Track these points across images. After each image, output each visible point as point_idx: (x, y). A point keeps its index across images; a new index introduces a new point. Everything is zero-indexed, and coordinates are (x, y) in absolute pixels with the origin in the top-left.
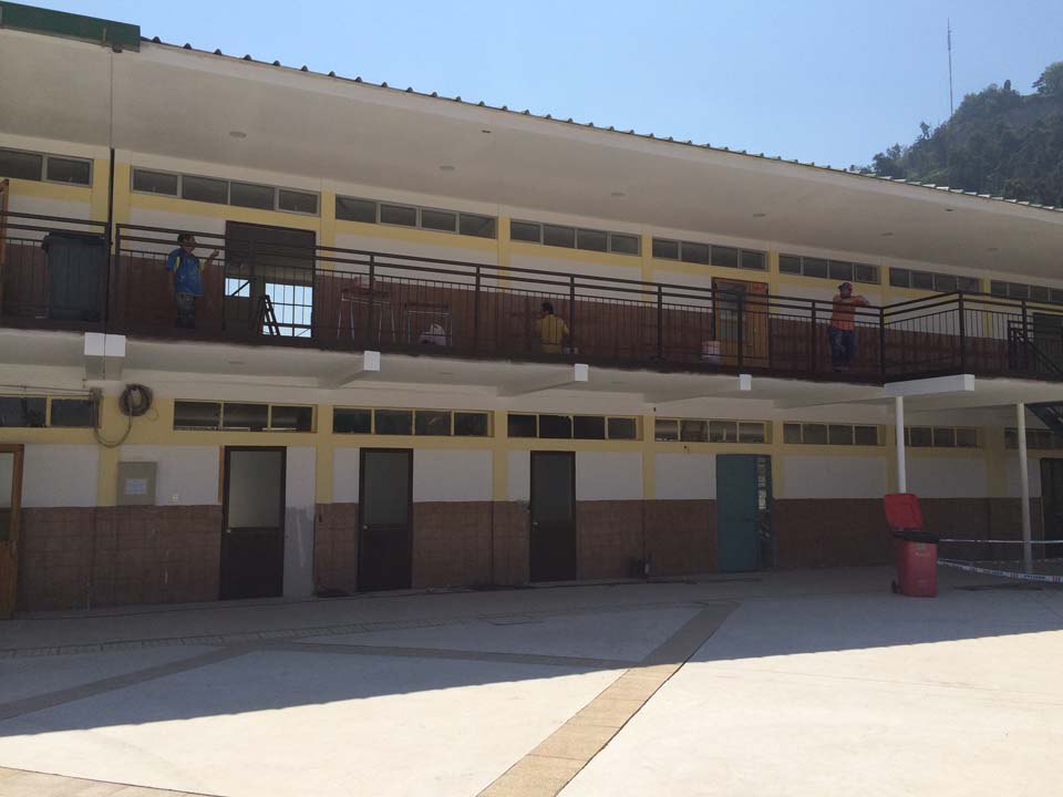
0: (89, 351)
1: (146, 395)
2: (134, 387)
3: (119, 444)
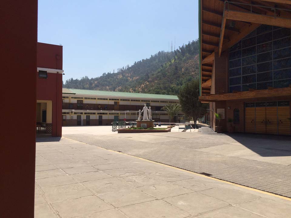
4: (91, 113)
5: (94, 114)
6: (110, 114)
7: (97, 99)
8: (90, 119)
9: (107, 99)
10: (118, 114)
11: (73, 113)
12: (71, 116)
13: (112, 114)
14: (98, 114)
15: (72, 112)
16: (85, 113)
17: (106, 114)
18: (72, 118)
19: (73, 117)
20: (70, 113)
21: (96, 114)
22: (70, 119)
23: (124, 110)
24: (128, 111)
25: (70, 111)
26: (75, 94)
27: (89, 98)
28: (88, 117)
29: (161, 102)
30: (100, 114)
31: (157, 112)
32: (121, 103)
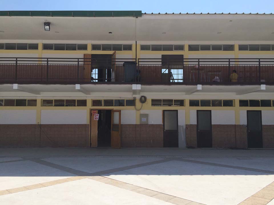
0: (133, 89)
1: (145, 98)
2: (142, 96)
3: (140, 110)
4: (217, 103)
5: (228, 103)
7: (237, 48)
8: (213, 123)
11: (149, 102)
12: (142, 112)
14: (243, 103)
15: (143, 100)
16: (193, 103)
18: (144, 120)
20: (138, 103)
21: (237, 103)
22: (138, 123)
25: (138, 97)
28: (204, 117)
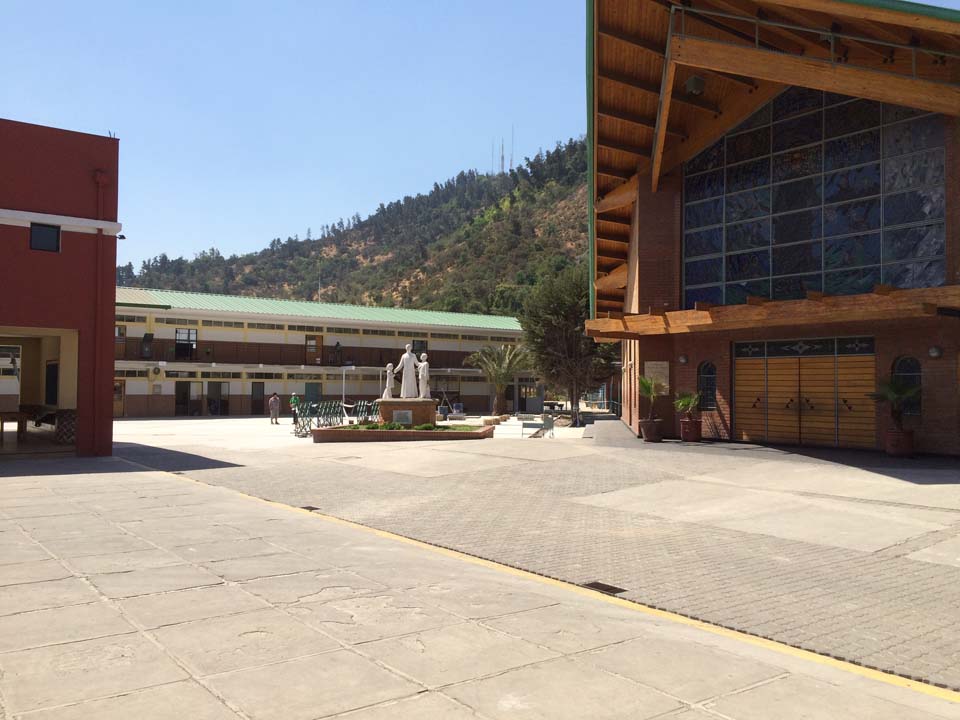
1: (159, 370)
2: (156, 368)
3: (153, 381)
4: (227, 375)
5: (237, 375)
6: (290, 376)
7: (246, 325)
8: (223, 394)
9: (280, 327)
10: (318, 376)
11: (163, 373)
12: (155, 383)
13: (300, 376)
14: (251, 376)
15: (157, 371)
16: (205, 375)
17: (279, 376)
18: (157, 390)
19: (160, 386)
20: (151, 374)
21: (244, 376)
22: (151, 394)
23: (340, 366)
24: (353, 368)
25: (151, 368)
26: (169, 307)
27: (218, 324)
28: (215, 387)
29: (464, 337)
30: (257, 377)
31: (449, 370)
32: (330, 340)
